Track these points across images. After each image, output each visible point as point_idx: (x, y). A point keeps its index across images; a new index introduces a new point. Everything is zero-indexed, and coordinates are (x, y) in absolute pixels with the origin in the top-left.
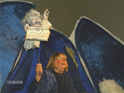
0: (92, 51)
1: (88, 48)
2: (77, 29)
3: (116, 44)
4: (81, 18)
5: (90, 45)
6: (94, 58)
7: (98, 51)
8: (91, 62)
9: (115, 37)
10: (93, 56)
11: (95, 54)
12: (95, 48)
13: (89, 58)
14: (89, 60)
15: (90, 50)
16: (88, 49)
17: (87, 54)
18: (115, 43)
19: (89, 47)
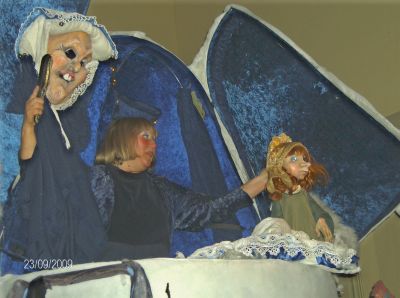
0: (253, 108)
1: (242, 100)
2: (215, 41)
3: (324, 90)
4: (228, 8)
5: (248, 91)
6: (261, 130)
7: (273, 109)
8: (253, 142)
9: (322, 70)
10: (255, 122)
11: (262, 118)
12: (265, 100)
13: (245, 129)
14: (247, 134)
15: (248, 104)
16: (244, 102)
17: (239, 117)
18: (321, 88)
19: (247, 97)
